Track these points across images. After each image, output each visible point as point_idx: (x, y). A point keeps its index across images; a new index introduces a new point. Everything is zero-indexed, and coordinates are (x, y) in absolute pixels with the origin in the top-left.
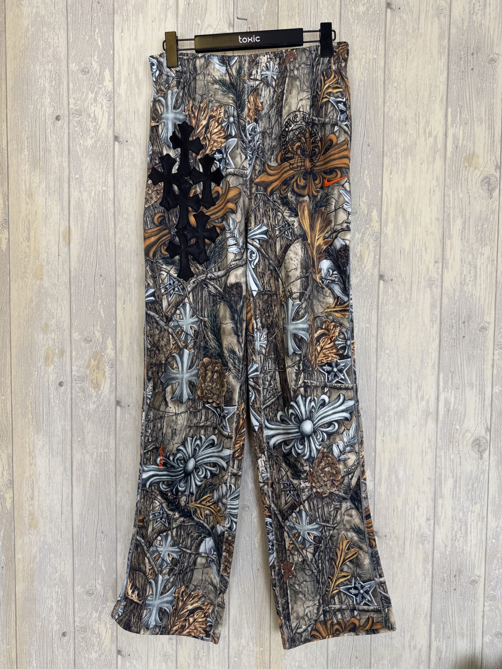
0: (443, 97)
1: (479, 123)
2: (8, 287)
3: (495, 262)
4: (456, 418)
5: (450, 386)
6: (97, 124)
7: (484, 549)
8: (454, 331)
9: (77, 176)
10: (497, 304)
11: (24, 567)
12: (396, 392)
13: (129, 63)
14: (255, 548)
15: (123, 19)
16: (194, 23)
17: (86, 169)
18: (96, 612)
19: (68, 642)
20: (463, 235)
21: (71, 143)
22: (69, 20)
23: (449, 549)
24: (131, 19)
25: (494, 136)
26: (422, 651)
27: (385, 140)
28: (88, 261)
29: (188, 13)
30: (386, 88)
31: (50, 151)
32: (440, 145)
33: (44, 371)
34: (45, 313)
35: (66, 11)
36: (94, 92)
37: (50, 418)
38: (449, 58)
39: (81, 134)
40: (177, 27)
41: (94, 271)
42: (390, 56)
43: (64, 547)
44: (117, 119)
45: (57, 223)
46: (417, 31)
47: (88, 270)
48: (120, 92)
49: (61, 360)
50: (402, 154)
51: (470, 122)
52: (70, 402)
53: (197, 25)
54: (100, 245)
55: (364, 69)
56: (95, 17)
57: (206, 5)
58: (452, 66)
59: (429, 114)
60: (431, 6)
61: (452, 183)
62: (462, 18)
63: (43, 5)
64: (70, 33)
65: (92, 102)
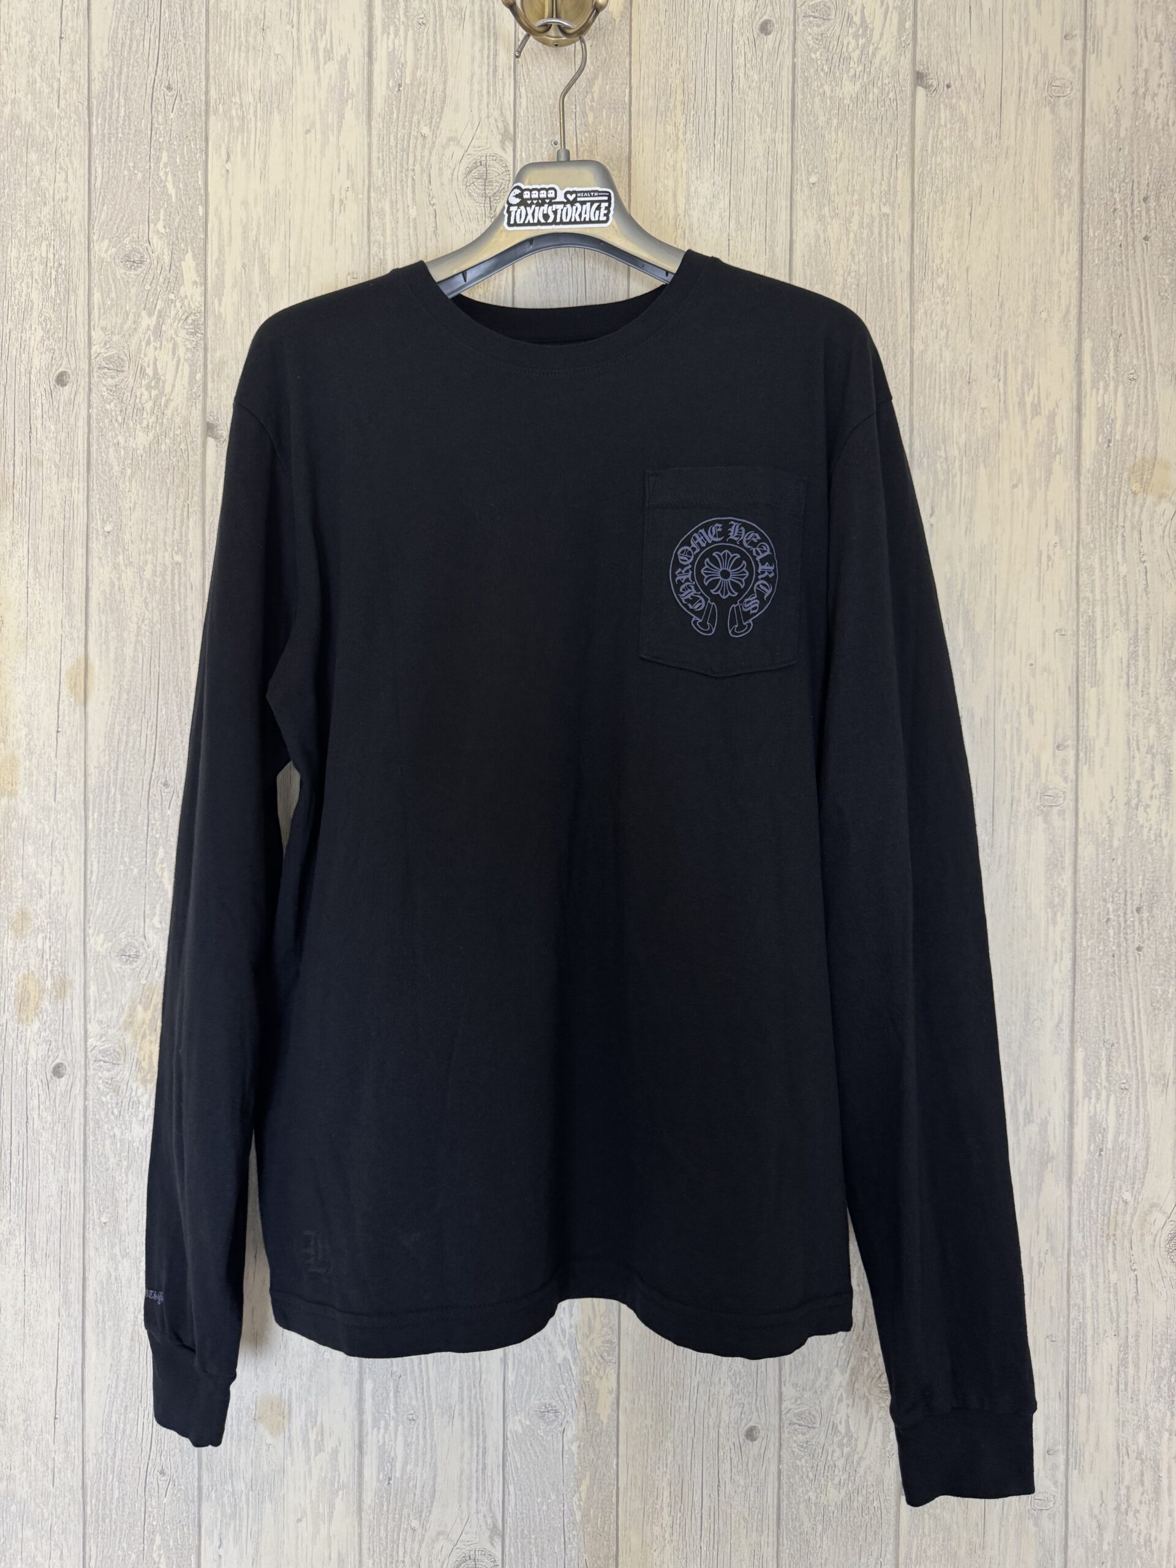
0: (1068, 312)
1: (1167, 377)
4: (1121, 1172)
5: (1105, 1083)
6: (162, 393)
8: (1111, 932)
9: (108, 528)
13: (245, 238)
14: (574, 1523)
15: (231, 127)
16: (414, 133)
17: (132, 509)
20: (1132, 673)
21: (94, 442)
22: (94, 131)
23: (1108, 1536)
24: (252, 125)
28: (133, 747)
29: (399, 108)
30: (916, 290)
31: (41, 464)
32: (1063, 438)
33: (14, 1035)
34: (20, 882)
35: (86, 112)
36: (156, 313)
37: (30, 1162)
38: (1082, 211)
39: (120, 419)
40: (370, 145)
41: (150, 771)
42: (925, 208)
43: (59, 1510)
44: (214, 380)
45: (56, 648)
46: (995, 142)
47: (132, 769)
48: (222, 310)
49: (60, 1007)
50: (961, 461)
51: (1142, 376)
52: (82, 1120)
53: (420, 139)
54: (166, 703)
55: (856, 241)
56: (159, 124)
57: (445, 89)
58: (1091, 231)
59: (1033, 356)
60: (1032, 78)
61: (1097, 536)
62: (1115, 107)
63: (29, 96)
64: (97, 164)
65: (149, 338)
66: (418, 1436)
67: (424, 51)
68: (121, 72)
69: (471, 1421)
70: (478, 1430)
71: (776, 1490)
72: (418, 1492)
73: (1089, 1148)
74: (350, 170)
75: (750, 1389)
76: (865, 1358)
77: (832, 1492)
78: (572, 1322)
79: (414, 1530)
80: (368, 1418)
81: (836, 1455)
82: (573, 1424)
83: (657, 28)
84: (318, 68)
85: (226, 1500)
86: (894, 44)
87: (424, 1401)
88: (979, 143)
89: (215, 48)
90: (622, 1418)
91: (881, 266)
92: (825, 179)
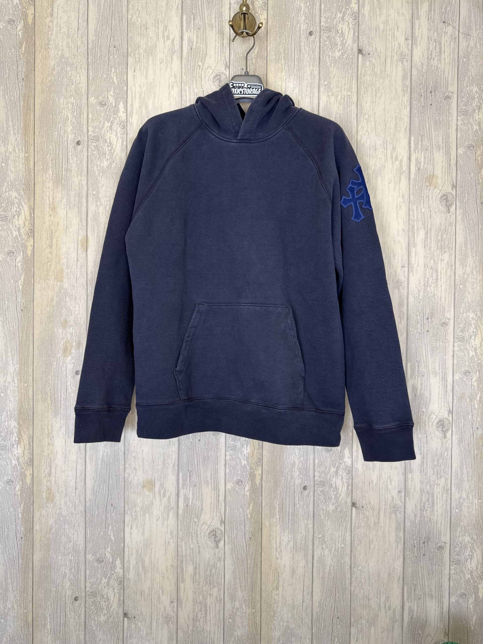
0: (406, 127)
1: (437, 149)
2: (32, 288)
3: (453, 267)
4: (422, 402)
5: (417, 374)
6: (112, 148)
7: (449, 518)
8: (419, 326)
9: (94, 193)
10: (456, 303)
11: (41, 537)
13: (140, 97)
14: (248, 518)
15: (136, 61)
16: (196, 64)
17: (102, 187)
18: (105, 578)
19: (80, 606)
20: (426, 243)
21: (89, 164)
22: (89, 61)
23: (418, 518)
24: (143, 60)
25: (450, 160)
26: (396, 611)
29: (191, 56)
30: (358, 120)
31: (71, 171)
32: (405, 168)
33: (62, 361)
35: (87, 54)
36: (110, 122)
38: (411, 96)
39: (98, 156)
40: (182, 68)
42: (362, 93)
43: (77, 519)
45: (76, 233)
46: (384, 73)
48: (132, 121)
49: (78, 351)
51: (430, 149)
53: (198, 66)
55: (339, 103)
56: (111, 59)
57: (206, 50)
58: (414, 102)
59: (395, 142)
60: (395, 52)
61: (415, 200)
62: (422, 62)
63: (67, 48)
64: (90, 72)
65: (108, 131)
66: (197, 491)
67: (200, 37)
68: (98, 41)
69: (214, 485)
70: (216, 489)
71: (313, 506)
72: (197, 509)
73: (412, 395)
74: (175, 77)
75: (305, 474)
76: (341, 463)
77: (331, 506)
78: (247, 452)
79: (195, 522)
80: (181, 485)
81: (332, 494)
82: (247, 486)
83: (276, 32)
84: (164, 42)
85: (133, 514)
86: (352, 40)
87: (199, 479)
88: (378, 73)
89: (130, 34)
90: (263, 483)
91: (347, 112)
92: (330, 83)
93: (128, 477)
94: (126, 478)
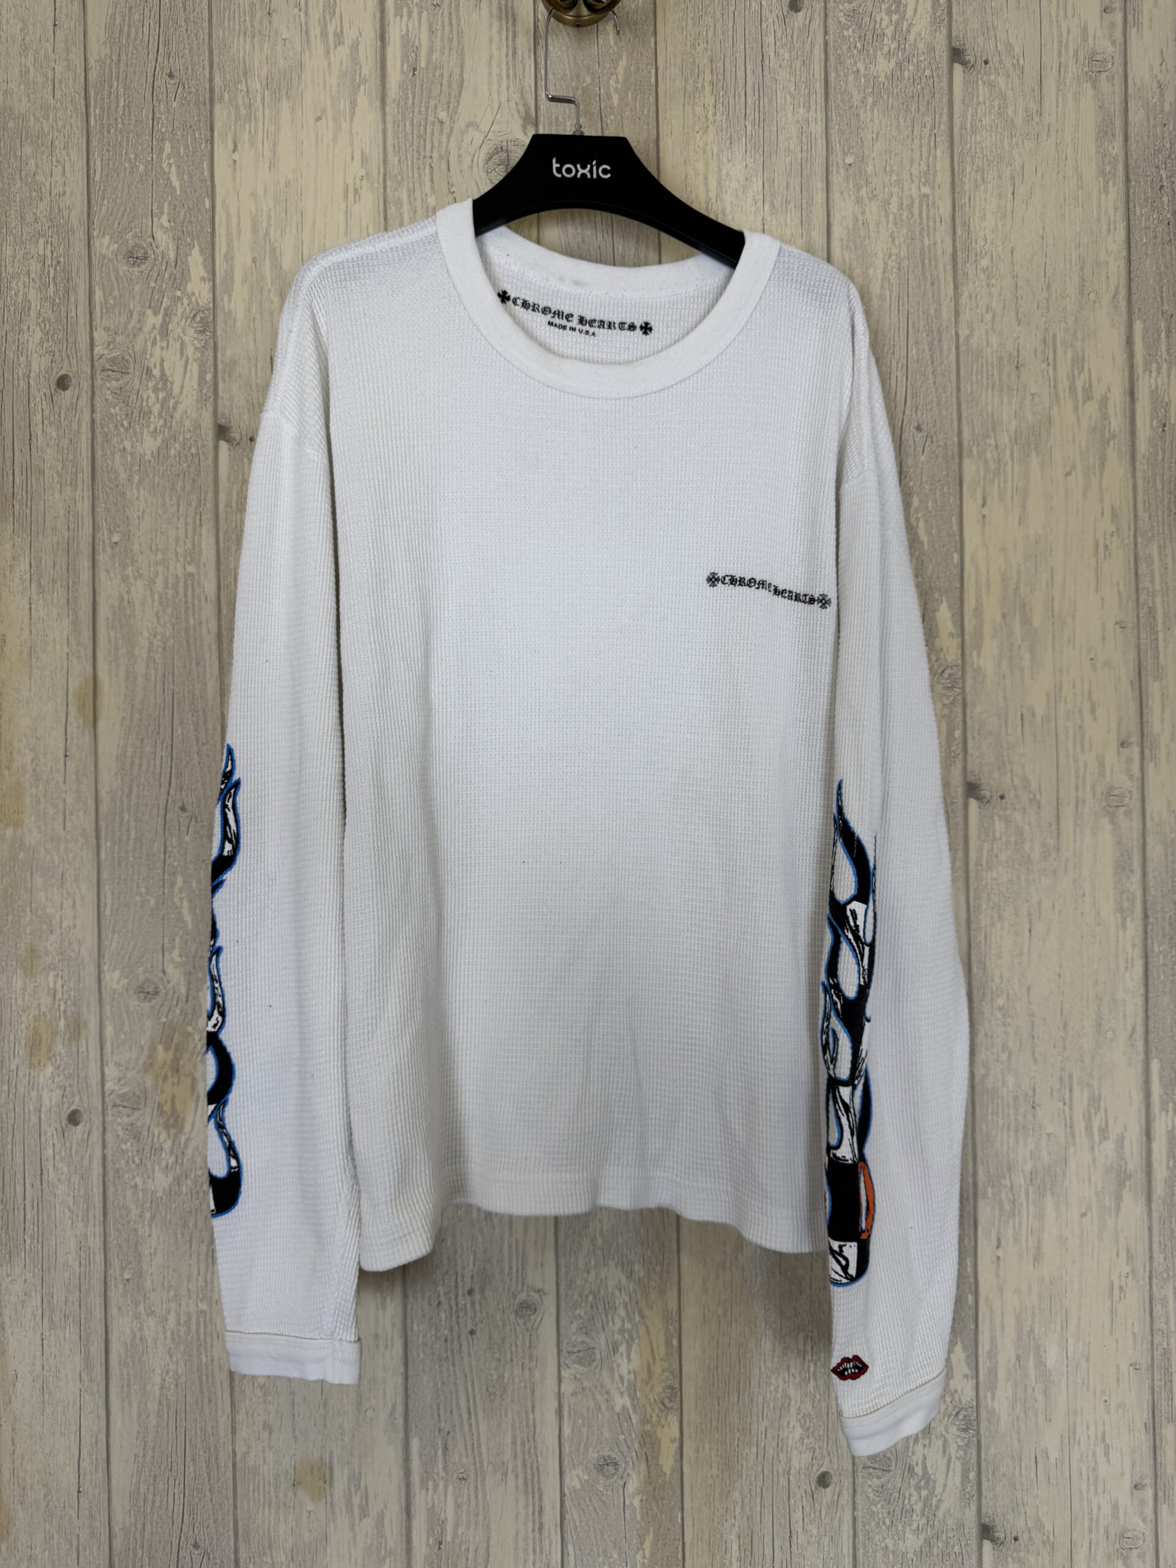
0: (1117, 291)
6: (169, 395)
9: (116, 538)
12: (1029, 1116)
13: (255, 230)
15: (238, 115)
16: (431, 119)
17: (141, 518)
21: (98, 448)
22: (92, 123)
24: (260, 113)
27: (964, 413)
28: (147, 770)
29: (414, 94)
30: (960, 272)
31: (42, 472)
32: (1117, 423)
33: (26, 1081)
34: (28, 918)
35: (83, 102)
36: (162, 311)
37: (45, 1216)
38: (1128, 189)
39: (125, 423)
40: (384, 131)
41: (165, 796)
42: (967, 187)
44: (225, 381)
45: (62, 668)
46: (1036, 119)
47: (146, 793)
48: (232, 307)
49: (74, 1049)
50: (1012, 449)
52: (101, 1170)
53: (437, 125)
54: (182, 723)
55: (896, 224)
56: (161, 113)
57: (462, 72)
58: (1138, 208)
59: (1083, 339)
60: (1071, 54)
61: (1155, 524)
62: (1158, 81)
63: (22, 87)
64: (96, 156)
65: (155, 338)
66: (469, 1496)
67: (439, 33)
68: (119, 60)
69: (525, 1478)
70: (533, 1488)
71: (851, 1540)
72: (471, 1555)
73: (1168, 1165)
74: (364, 160)
75: (821, 1433)
77: (910, 1537)
78: (631, 1369)
80: (416, 1478)
81: (914, 1499)
82: (634, 1476)
84: (328, 53)
86: (928, 20)
87: (474, 1458)
88: (1019, 120)
89: (218, 33)
90: (686, 1469)
91: (922, 248)
92: (862, 159)
93: (245, 1454)
94: (238, 1456)
